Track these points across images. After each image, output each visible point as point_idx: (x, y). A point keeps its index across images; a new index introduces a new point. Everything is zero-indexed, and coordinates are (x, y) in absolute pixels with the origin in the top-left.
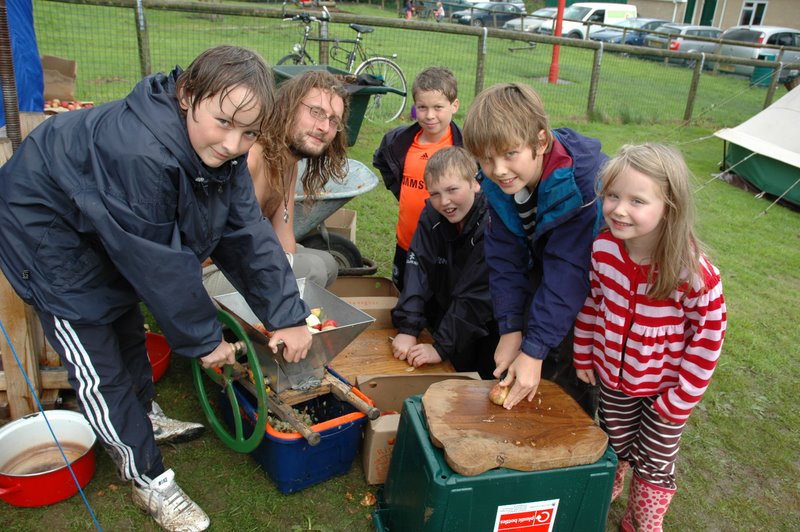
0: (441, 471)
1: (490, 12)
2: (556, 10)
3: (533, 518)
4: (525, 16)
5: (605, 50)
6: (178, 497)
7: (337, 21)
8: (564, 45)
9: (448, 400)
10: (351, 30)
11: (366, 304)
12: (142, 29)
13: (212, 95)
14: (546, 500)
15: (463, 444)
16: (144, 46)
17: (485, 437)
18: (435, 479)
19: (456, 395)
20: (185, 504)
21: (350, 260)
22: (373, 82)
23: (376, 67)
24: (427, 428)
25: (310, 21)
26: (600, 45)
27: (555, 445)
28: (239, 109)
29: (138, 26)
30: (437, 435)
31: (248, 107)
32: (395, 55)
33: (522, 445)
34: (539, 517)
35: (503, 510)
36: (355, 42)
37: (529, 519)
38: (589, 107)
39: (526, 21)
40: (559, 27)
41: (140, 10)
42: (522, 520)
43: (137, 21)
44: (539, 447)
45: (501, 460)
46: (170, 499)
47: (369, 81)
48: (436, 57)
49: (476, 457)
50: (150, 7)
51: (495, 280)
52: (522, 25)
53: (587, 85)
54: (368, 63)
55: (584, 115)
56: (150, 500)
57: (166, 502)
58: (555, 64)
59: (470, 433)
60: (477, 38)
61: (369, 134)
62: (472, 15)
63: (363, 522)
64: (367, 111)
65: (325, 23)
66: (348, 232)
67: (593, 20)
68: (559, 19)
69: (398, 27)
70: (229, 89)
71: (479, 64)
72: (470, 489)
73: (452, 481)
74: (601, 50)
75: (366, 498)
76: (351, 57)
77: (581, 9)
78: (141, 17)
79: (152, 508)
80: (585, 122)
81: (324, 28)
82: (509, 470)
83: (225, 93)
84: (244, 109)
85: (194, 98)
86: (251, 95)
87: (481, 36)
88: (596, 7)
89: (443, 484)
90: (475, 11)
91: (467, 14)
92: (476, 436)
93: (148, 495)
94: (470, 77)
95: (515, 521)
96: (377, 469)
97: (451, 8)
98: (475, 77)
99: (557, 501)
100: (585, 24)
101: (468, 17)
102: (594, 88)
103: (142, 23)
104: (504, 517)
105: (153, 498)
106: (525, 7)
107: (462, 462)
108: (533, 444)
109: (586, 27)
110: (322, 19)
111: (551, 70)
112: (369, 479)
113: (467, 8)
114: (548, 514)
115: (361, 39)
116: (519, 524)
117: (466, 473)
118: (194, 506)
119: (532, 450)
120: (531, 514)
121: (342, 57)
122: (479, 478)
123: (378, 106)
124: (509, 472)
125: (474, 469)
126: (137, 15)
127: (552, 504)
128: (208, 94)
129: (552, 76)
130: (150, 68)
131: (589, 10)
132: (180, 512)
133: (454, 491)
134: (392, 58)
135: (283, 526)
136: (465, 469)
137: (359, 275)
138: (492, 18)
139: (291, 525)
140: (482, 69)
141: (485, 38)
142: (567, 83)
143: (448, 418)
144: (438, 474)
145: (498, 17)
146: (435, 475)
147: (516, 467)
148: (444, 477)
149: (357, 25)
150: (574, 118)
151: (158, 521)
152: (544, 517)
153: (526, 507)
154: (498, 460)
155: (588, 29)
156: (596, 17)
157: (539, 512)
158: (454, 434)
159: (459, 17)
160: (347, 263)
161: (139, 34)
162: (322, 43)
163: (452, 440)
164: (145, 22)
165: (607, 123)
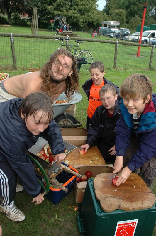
0: (99, 210)
1: (119, 34)
2: (140, 33)
3: (129, 225)
4: (130, 35)
5: (155, 47)
6: (15, 209)
7: (72, 39)
8: (142, 46)
9: (102, 182)
10: (76, 42)
11: (77, 138)
12: (12, 43)
13: (31, 114)
14: (134, 219)
15: (106, 200)
16: (13, 48)
17: (114, 197)
18: (97, 213)
19: (105, 179)
20: (17, 211)
21: (73, 122)
22: (82, 60)
23: (84, 54)
24: (94, 193)
25: (63, 40)
26: (153, 46)
27: (138, 201)
28: (41, 118)
29: (11, 42)
30: (98, 196)
31: (44, 117)
32: (89, 50)
33: (126, 201)
34: (131, 225)
35: (119, 223)
36: (77, 46)
37: (128, 225)
38: (149, 66)
39: (130, 36)
40: (141, 38)
41: (12, 37)
42: (125, 225)
43: (11, 41)
44: (132, 202)
45: (119, 207)
46: (13, 210)
47: (81, 60)
48: (102, 49)
49: (111, 205)
50: (15, 36)
51: (118, 137)
52: (129, 38)
53: (149, 57)
54: (81, 53)
55: (148, 68)
56: (6, 210)
57: (11, 211)
58: (139, 51)
59: (109, 195)
60: (115, 44)
61: (81, 75)
62: (114, 35)
63: (74, 217)
64: (81, 67)
65: (68, 40)
66: (73, 111)
67: (151, 36)
68: (141, 36)
69: (91, 41)
70: (36, 112)
71: (115, 52)
72: (108, 217)
73: (102, 214)
74: (154, 48)
75: (75, 208)
76: (76, 51)
77: (147, 32)
78: (12, 40)
79: (6, 213)
80: (148, 71)
81: (68, 42)
82: (122, 210)
83: (35, 114)
84: (42, 118)
85: (25, 115)
86: (44, 113)
87: (116, 44)
88: (152, 32)
89: (99, 215)
90: (115, 34)
91: (112, 35)
92: (111, 197)
93: (5, 209)
94: (113, 55)
95: (123, 226)
96: (79, 198)
97: (107, 33)
98: (114, 55)
99: (138, 220)
100: (148, 37)
101: (113, 35)
102: (151, 59)
103: (12, 41)
104: (119, 225)
105: (7, 210)
106: (130, 32)
107: (106, 208)
108: (130, 201)
109: (149, 38)
110: (67, 39)
111: (138, 53)
112: (76, 201)
113: (112, 33)
114: (135, 224)
115: (79, 45)
116: (124, 227)
117: (107, 212)
118: (20, 211)
119: (129, 203)
120: (129, 224)
121: (73, 50)
122: (111, 213)
123: (84, 66)
124: (121, 211)
125: (110, 211)
126: (11, 39)
127: (137, 221)
128: (29, 114)
129: (138, 55)
130: (15, 55)
131: (150, 33)
132: (16, 214)
133: (103, 217)
134: (88, 51)
135: (48, 218)
136: (107, 211)
137: (76, 127)
138: (120, 36)
139: (51, 217)
140: (116, 54)
141: (118, 44)
142: (142, 57)
143: (102, 189)
144: (97, 212)
145: (122, 36)
146: (96, 212)
147: (124, 210)
148: (99, 212)
149: (78, 41)
150: (145, 69)
151: (8, 217)
152: (133, 224)
153: (127, 222)
154: (118, 207)
155: (150, 39)
156: (152, 35)
157: (132, 223)
158: (103, 196)
159: (110, 35)
160: (72, 123)
161: (11, 45)
162: (67, 47)
163: (103, 199)
164: (13, 41)
165: (155, 71)
